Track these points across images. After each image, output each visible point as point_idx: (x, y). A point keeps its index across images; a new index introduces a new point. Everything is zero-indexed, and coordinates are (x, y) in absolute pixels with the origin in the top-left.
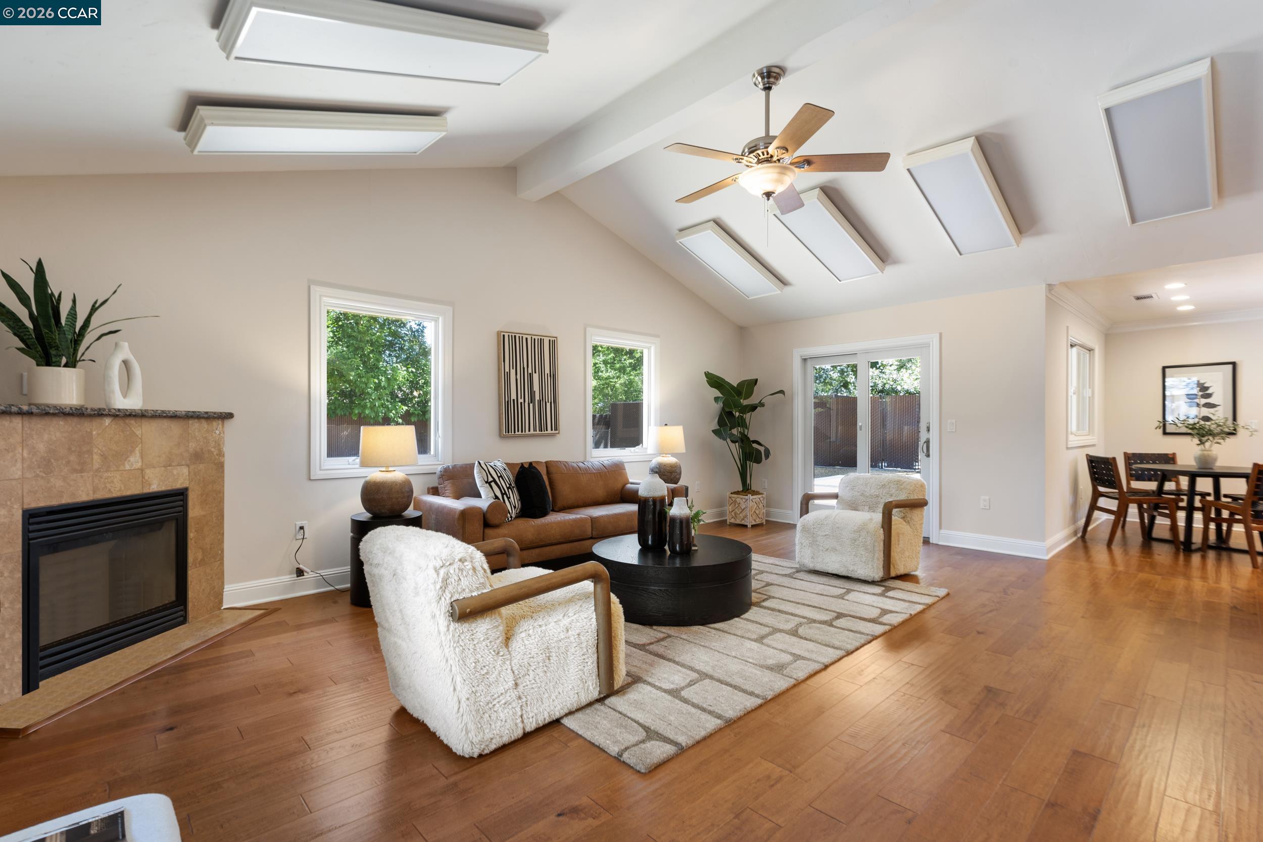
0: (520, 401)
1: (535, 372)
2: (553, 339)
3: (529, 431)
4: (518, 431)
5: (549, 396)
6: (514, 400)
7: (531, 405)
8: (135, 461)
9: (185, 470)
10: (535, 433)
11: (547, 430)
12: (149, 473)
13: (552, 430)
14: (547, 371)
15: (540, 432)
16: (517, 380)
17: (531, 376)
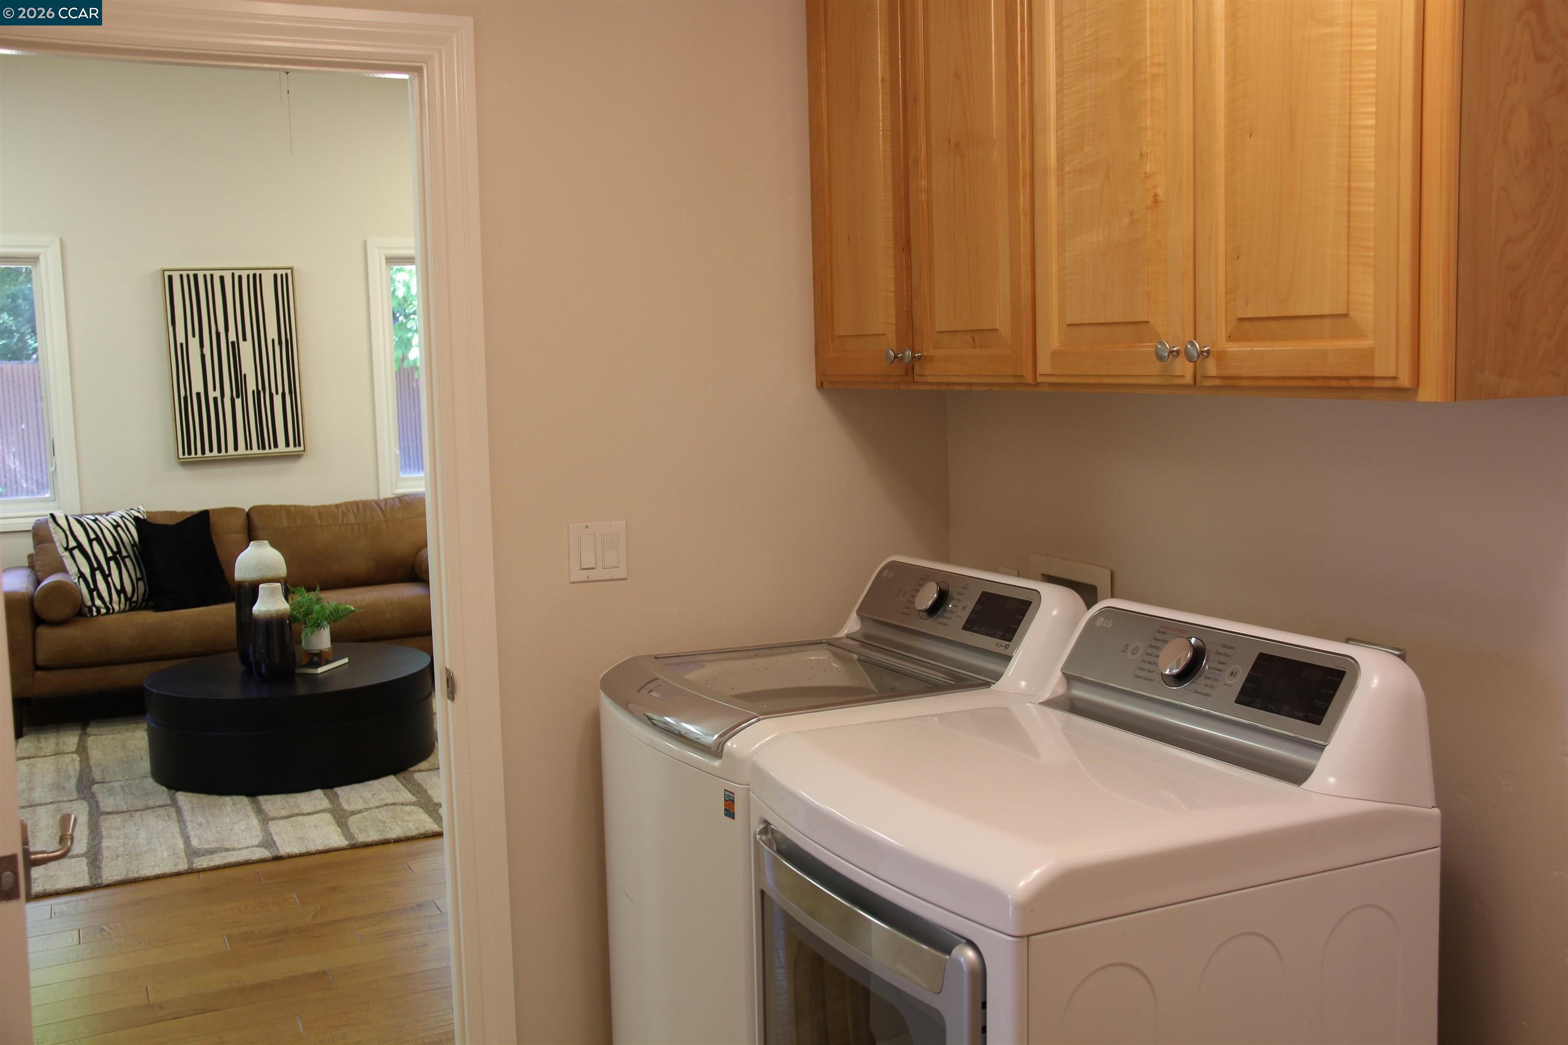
0: (212, 394)
1: (245, 339)
2: (284, 272)
3: (236, 448)
4: (211, 450)
5: (279, 381)
6: (198, 395)
7: (238, 402)
10: (249, 452)
11: (276, 446)
13: (287, 445)
14: (272, 333)
15: (261, 451)
16: (203, 357)
17: (234, 348)
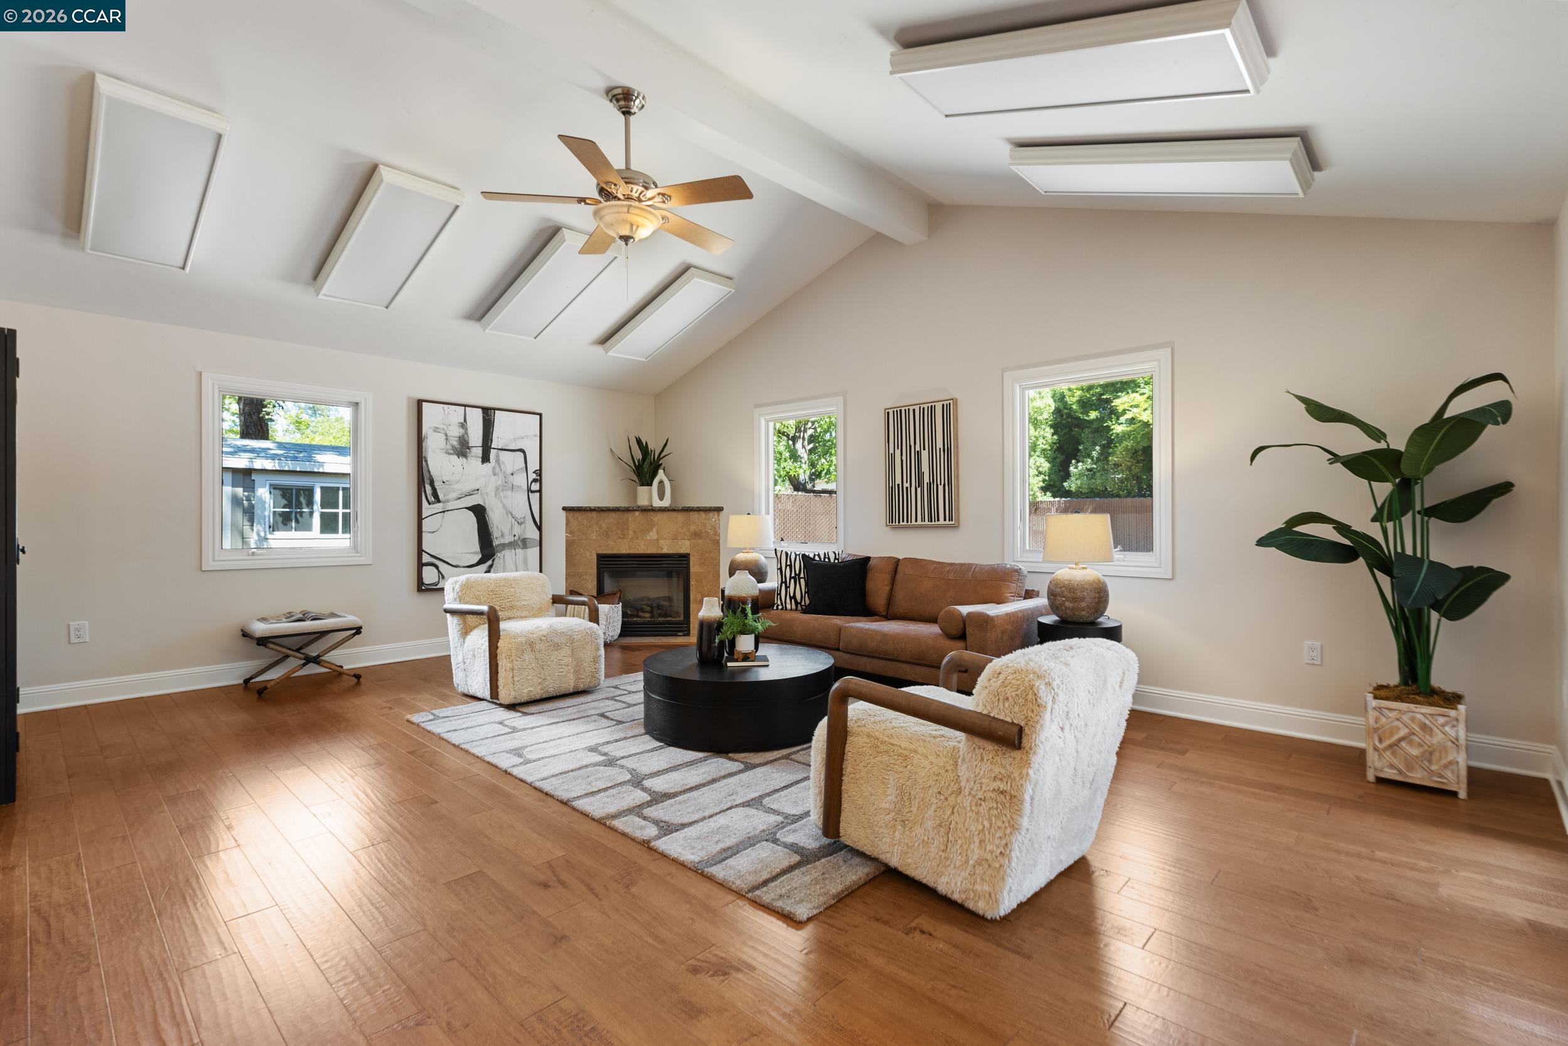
0: (906, 485)
1: (924, 449)
2: (948, 402)
3: (916, 521)
4: (903, 521)
5: (942, 477)
6: (898, 485)
7: (919, 490)
8: (653, 535)
9: (687, 543)
10: (923, 523)
11: (938, 520)
12: (662, 542)
13: (945, 520)
14: (940, 445)
15: (930, 523)
16: (902, 461)
17: (919, 454)
